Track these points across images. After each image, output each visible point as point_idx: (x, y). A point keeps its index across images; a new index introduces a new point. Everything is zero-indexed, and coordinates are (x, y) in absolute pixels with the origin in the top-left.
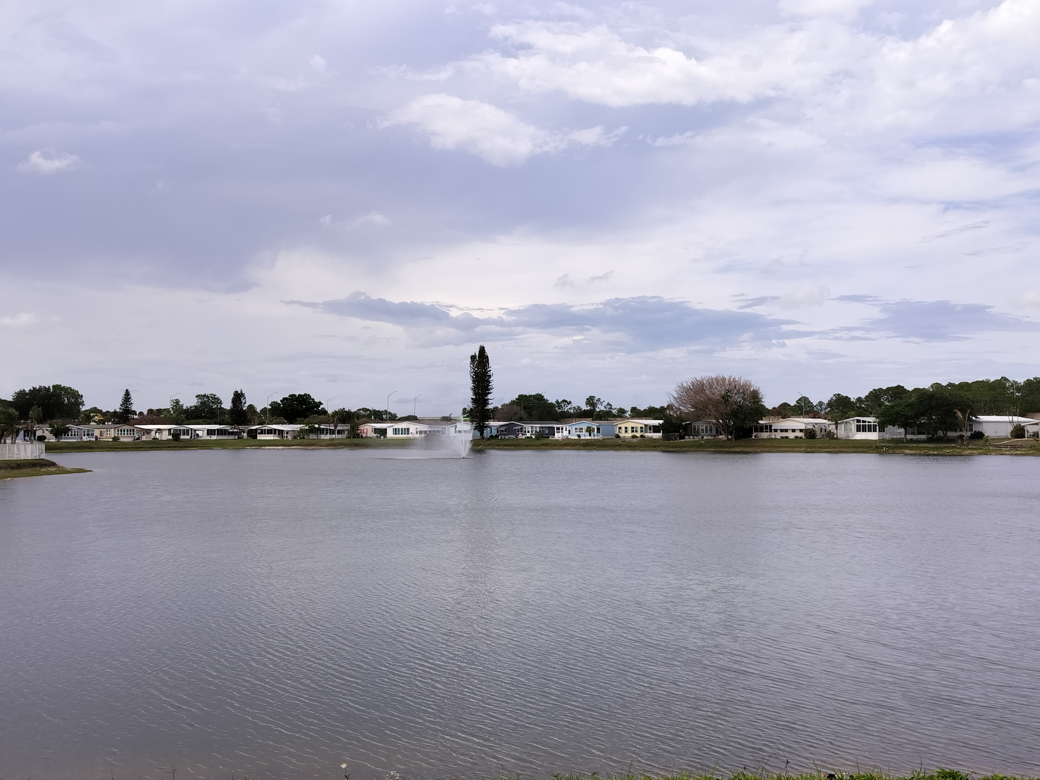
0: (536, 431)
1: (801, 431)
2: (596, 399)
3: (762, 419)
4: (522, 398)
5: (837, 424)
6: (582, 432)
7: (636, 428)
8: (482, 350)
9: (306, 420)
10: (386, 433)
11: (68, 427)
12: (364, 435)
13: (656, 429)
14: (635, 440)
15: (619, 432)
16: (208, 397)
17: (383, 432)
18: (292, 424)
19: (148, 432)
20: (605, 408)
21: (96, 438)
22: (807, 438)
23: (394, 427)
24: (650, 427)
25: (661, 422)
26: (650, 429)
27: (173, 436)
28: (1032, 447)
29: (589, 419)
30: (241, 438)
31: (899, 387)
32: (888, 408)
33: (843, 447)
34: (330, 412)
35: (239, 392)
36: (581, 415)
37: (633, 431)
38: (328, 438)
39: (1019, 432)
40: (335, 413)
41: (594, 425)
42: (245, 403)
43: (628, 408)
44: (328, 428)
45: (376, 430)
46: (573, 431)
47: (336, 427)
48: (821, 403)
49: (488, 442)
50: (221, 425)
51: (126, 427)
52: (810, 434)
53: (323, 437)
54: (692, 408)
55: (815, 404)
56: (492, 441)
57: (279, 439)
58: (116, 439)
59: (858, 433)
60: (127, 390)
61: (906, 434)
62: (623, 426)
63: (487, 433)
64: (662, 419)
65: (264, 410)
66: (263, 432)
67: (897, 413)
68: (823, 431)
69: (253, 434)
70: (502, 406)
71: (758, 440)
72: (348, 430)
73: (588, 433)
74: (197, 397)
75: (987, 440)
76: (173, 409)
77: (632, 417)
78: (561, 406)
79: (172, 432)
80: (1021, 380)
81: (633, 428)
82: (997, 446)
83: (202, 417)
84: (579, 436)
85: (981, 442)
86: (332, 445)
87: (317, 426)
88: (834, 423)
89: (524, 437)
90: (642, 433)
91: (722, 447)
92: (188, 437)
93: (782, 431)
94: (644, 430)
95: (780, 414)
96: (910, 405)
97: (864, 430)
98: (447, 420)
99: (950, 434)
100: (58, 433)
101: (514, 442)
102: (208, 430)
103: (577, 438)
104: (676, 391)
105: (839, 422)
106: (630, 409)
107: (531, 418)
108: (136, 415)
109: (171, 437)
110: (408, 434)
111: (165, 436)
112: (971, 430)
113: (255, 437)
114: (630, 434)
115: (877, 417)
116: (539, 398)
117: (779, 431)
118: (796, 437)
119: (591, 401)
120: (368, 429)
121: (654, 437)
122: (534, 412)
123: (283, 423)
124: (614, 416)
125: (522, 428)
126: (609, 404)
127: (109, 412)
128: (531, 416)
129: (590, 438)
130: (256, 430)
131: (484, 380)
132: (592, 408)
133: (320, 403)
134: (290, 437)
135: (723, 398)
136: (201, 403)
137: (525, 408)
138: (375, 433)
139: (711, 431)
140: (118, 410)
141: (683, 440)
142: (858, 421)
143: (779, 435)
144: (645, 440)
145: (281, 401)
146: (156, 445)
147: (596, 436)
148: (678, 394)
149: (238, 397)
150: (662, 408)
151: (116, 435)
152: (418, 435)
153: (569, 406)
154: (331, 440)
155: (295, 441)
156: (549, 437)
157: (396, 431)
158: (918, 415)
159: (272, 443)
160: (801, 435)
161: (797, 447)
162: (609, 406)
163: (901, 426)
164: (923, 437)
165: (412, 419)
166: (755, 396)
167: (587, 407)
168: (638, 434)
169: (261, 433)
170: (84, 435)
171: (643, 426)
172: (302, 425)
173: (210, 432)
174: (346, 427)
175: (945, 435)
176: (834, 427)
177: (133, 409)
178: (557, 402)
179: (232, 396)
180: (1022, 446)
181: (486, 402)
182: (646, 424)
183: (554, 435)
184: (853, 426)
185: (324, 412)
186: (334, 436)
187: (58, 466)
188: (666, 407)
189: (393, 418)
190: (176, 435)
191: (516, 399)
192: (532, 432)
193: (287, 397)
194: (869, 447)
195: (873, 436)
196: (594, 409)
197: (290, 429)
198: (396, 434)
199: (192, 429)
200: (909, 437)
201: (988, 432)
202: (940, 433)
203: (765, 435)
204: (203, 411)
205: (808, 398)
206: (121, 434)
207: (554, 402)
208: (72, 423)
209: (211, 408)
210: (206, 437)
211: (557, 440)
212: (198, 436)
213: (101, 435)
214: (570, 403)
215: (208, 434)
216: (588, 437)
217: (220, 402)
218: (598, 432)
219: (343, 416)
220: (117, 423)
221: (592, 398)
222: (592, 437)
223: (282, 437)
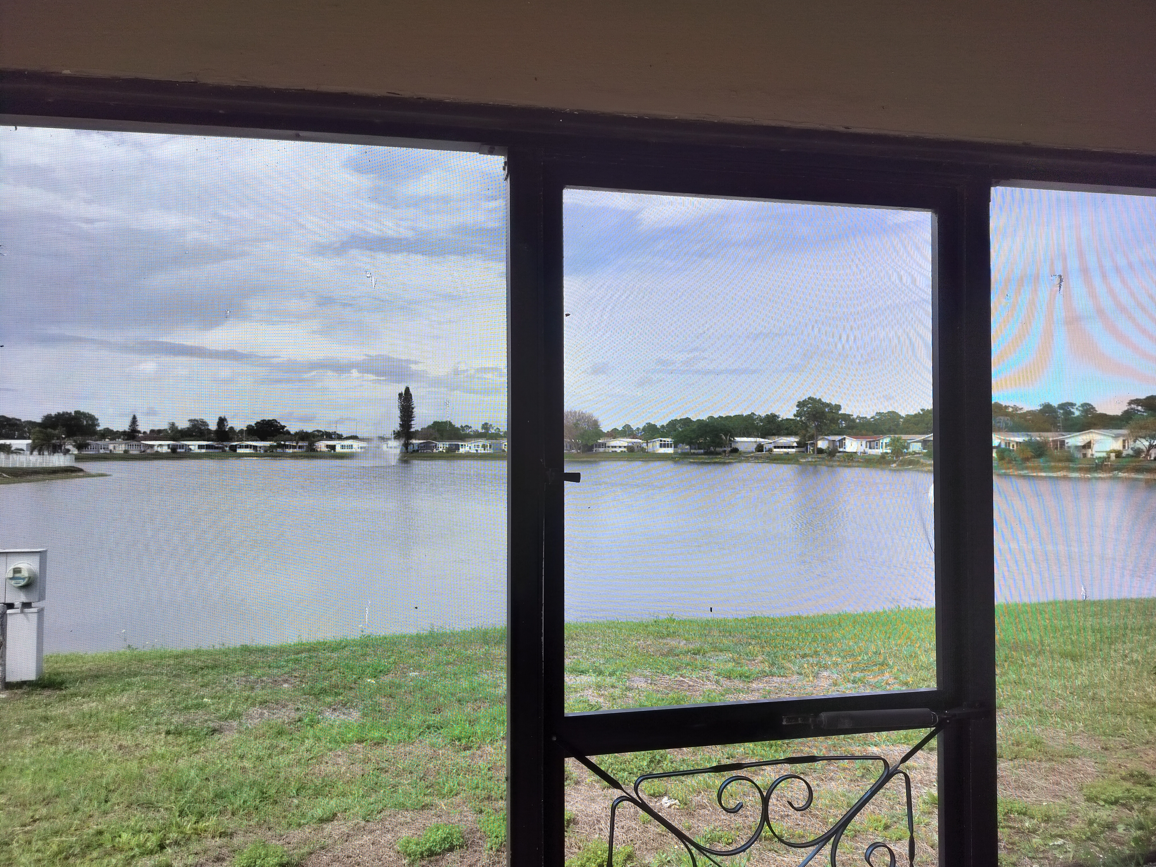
0: (446, 447)
1: (625, 447)
2: (489, 425)
3: (600, 439)
4: (436, 424)
5: (647, 443)
6: (479, 447)
8: (407, 390)
9: (275, 439)
10: (335, 448)
11: (88, 443)
12: (319, 450)
15: (505, 448)
16: (197, 421)
17: (333, 447)
18: (264, 441)
19: (152, 446)
20: (495, 431)
21: (111, 451)
22: (629, 452)
23: (342, 444)
27: (171, 449)
28: (768, 458)
29: (484, 439)
30: (224, 451)
31: (688, 419)
32: (680, 433)
33: (652, 458)
34: (292, 432)
35: (223, 417)
36: (478, 436)
38: (291, 452)
39: (760, 448)
40: (296, 434)
41: (488, 443)
42: (227, 425)
44: (291, 444)
45: (328, 446)
46: (473, 448)
47: (297, 444)
48: (638, 429)
49: (412, 455)
50: (208, 441)
51: (135, 443)
52: (631, 449)
53: (288, 450)
55: (634, 429)
56: (414, 454)
57: (254, 452)
58: (126, 452)
59: (661, 448)
60: (134, 415)
61: (691, 449)
63: (410, 448)
65: (241, 431)
66: (241, 447)
67: (685, 436)
68: (639, 447)
69: (234, 449)
70: (422, 429)
71: (597, 453)
72: (306, 446)
73: (483, 449)
74: (189, 421)
75: (740, 454)
76: (170, 429)
78: (464, 429)
79: (171, 447)
80: (763, 415)
82: (747, 457)
83: (193, 436)
84: (477, 451)
85: (737, 454)
86: (294, 456)
87: (282, 443)
89: (437, 451)
91: (574, 458)
92: (183, 450)
93: (613, 447)
95: (612, 436)
96: (693, 431)
97: (665, 447)
98: (383, 439)
99: (718, 449)
100: (80, 447)
101: (430, 455)
102: (199, 446)
103: (475, 452)
105: (649, 441)
107: (442, 439)
108: (141, 434)
109: (169, 450)
110: (352, 448)
111: (165, 450)
112: (731, 447)
113: (236, 451)
115: (673, 438)
116: (449, 424)
117: (611, 447)
118: (622, 451)
119: (485, 426)
120: (322, 445)
122: (445, 434)
123: (257, 441)
124: (502, 437)
125: (436, 445)
126: (498, 428)
127: (120, 431)
128: (442, 436)
130: (236, 445)
131: (409, 411)
132: (486, 431)
133: (285, 427)
134: (262, 451)
135: (575, 425)
136: (192, 425)
137: (438, 430)
138: (327, 448)
140: (127, 430)
142: (661, 441)
143: (611, 450)
145: (255, 424)
146: (158, 456)
147: (488, 451)
149: (222, 421)
151: (126, 449)
152: (359, 450)
153: (470, 430)
154: (293, 453)
155: (266, 454)
156: (456, 451)
157: (343, 447)
158: (698, 438)
159: (249, 455)
160: (625, 450)
161: (623, 458)
162: (498, 430)
163: (687, 444)
164: (702, 451)
165: (354, 438)
166: (595, 424)
167: (483, 430)
170: (101, 449)
172: (271, 442)
173: (200, 447)
174: (305, 444)
175: (715, 450)
176: (645, 444)
177: (139, 429)
178: (462, 426)
179: (217, 420)
180: (761, 457)
181: (410, 426)
183: (459, 450)
184: (658, 444)
185: (288, 433)
186: (295, 450)
187: (85, 472)
189: (340, 437)
190: (174, 449)
191: (432, 424)
192: (443, 447)
193: (259, 421)
194: (667, 458)
195: (670, 451)
196: (488, 432)
197: (262, 445)
198: (343, 449)
199: (186, 445)
200: (692, 451)
201: (741, 448)
202: (712, 449)
203: (601, 450)
204: (193, 431)
205: (630, 425)
206: (130, 448)
207: (459, 427)
208: (91, 440)
209: (200, 429)
210: (197, 451)
211: (461, 453)
212: (190, 449)
213: (114, 449)
214: (471, 427)
215: (199, 448)
216: (483, 451)
217: (208, 425)
218: (490, 448)
219: (303, 436)
220: (127, 440)
221: (486, 424)
222: (486, 451)
223: (256, 451)
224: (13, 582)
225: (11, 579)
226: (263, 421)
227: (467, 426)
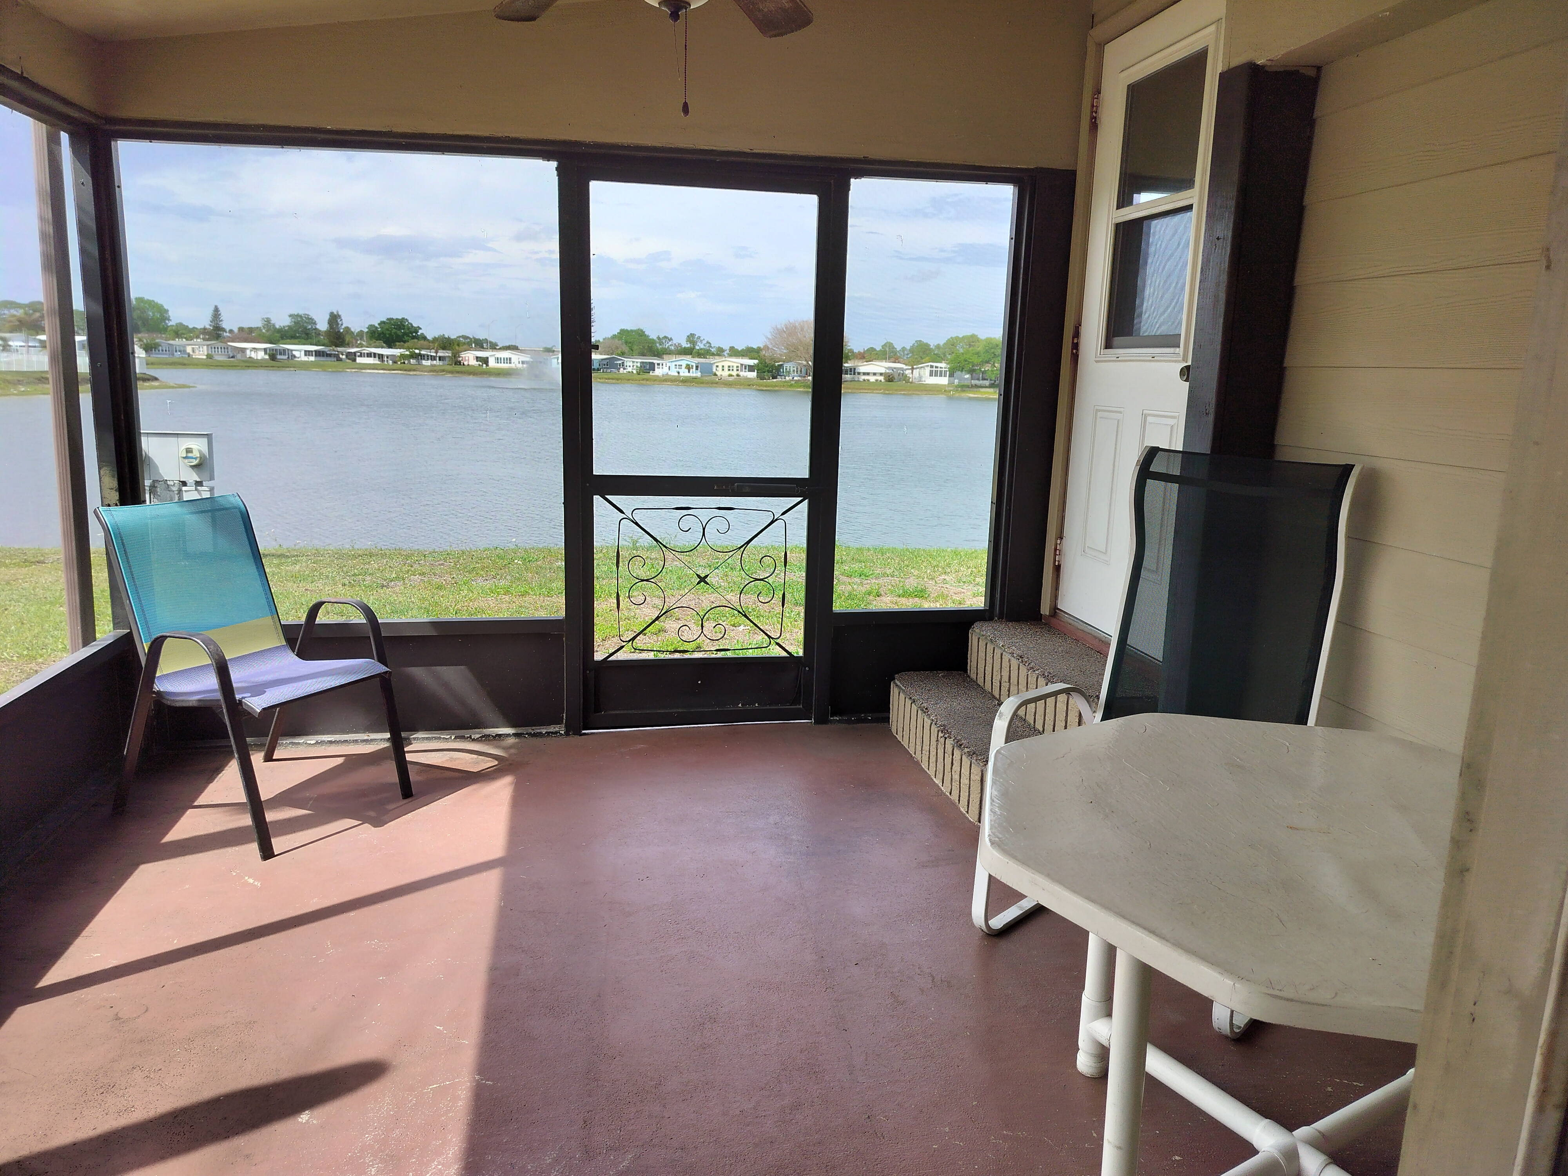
0: (637, 367)
1: (881, 374)
2: (696, 337)
3: (847, 363)
4: (623, 332)
5: (913, 369)
6: (681, 368)
7: (733, 366)
9: (406, 345)
10: (488, 362)
11: (158, 343)
12: (466, 363)
13: (751, 369)
14: (731, 379)
15: (716, 370)
16: (301, 316)
17: (485, 361)
18: (392, 348)
19: (243, 350)
20: (705, 346)
21: (189, 355)
22: (886, 381)
23: (496, 356)
24: (745, 367)
25: (756, 362)
26: (745, 369)
27: (269, 355)
29: (688, 356)
30: (339, 359)
31: (973, 336)
32: (959, 355)
33: (916, 390)
34: (430, 337)
35: (335, 313)
36: (680, 351)
37: (729, 370)
38: (430, 364)
40: (435, 340)
41: (693, 362)
42: (342, 325)
43: (726, 347)
44: (429, 354)
45: (478, 359)
46: (673, 367)
47: (436, 353)
48: (904, 349)
50: (316, 345)
51: (220, 344)
52: (890, 378)
53: (424, 362)
54: (785, 349)
55: (898, 350)
57: (379, 363)
58: (209, 356)
59: (931, 377)
60: (216, 307)
61: (972, 379)
62: (720, 365)
64: (757, 359)
65: (361, 333)
67: (966, 361)
68: (901, 375)
69: (352, 357)
70: (604, 339)
72: (449, 357)
73: (687, 370)
74: (290, 316)
76: (264, 328)
77: (730, 355)
78: (662, 342)
79: (268, 351)
81: (729, 367)
83: (296, 337)
84: (679, 373)
86: (434, 371)
87: (417, 351)
88: (910, 367)
89: (625, 371)
90: (738, 372)
92: (284, 358)
93: (864, 374)
94: (739, 369)
95: (866, 358)
96: (978, 353)
97: (936, 375)
98: (550, 351)
101: (616, 376)
102: (305, 351)
103: (677, 374)
104: (770, 332)
105: (915, 367)
106: (729, 348)
107: (631, 353)
108: (226, 332)
109: (267, 356)
110: (510, 363)
111: (261, 355)
113: (355, 360)
114: (726, 373)
115: (948, 364)
116: (641, 333)
117: (862, 374)
118: (877, 380)
119: (691, 338)
120: (470, 357)
121: (749, 377)
122: (635, 347)
123: (382, 347)
124: (713, 354)
125: (623, 363)
126: (708, 342)
127: (196, 328)
128: (632, 350)
129: (688, 375)
130: (355, 353)
132: (692, 346)
133: (419, 329)
134: (390, 362)
136: (295, 322)
137: (626, 343)
138: (477, 361)
139: (801, 372)
140: (208, 327)
141: (775, 380)
142: (932, 366)
143: (863, 377)
144: (741, 379)
145: (379, 324)
146: (253, 364)
147: (695, 373)
148: (772, 335)
149: (334, 319)
150: (759, 348)
151: (210, 353)
153: (670, 343)
154: (432, 365)
155: (395, 366)
156: (649, 372)
157: (498, 360)
158: (983, 364)
159: (372, 367)
160: (881, 378)
161: (876, 389)
162: (708, 345)
163: (968, 372)
164: (987, 383)
165: (513, 348)
167: (687, 344)
168: (734, 373)
169: (361, 356)
170: (176, 351)
171: (739, 365)
172: (402, 350)
173: (307, 353)
174: (447, 354)
176: (910, 371)
177: (224, 326)
178: (659, 338)
179: (328, 317)
182: (742, 363)
183: (654, 370)
184: (927, 371)
185: (425, 338)
186: (435, 362)
187: (161, 381)
188: (762, 347)
189: (493, 347)
190: (272, 355)
191: (618, 333)
192: (633, 366)
193: (385, 320)
194: (938, 391)
195: (944, 381)
196: (694, 347)
197: (390, 354)
198: (498, 363)
199: (288, 350)
200: (974, 382)
203: (849, 377)
204: (296, 331)
205: (892, 344)
206: (215, 351)
207: (655, 338)
208: (162, 338)
209: (306, 328)
210: (305, 359)
211: (658, 376)
212: (295, 357)
213: (193, 351)
214: (671, 339)
215: (305, 355)
216: (687, 374)
217: (315, 323)
218: (697, 369)
219: (445, 343)
220: (208, 340)
221: (692, 335)
222: (691, 374)
223: (383, 361)
224: (186, 461)
225: (184, 458)
226: (390, 319)
227: (666, 337)
